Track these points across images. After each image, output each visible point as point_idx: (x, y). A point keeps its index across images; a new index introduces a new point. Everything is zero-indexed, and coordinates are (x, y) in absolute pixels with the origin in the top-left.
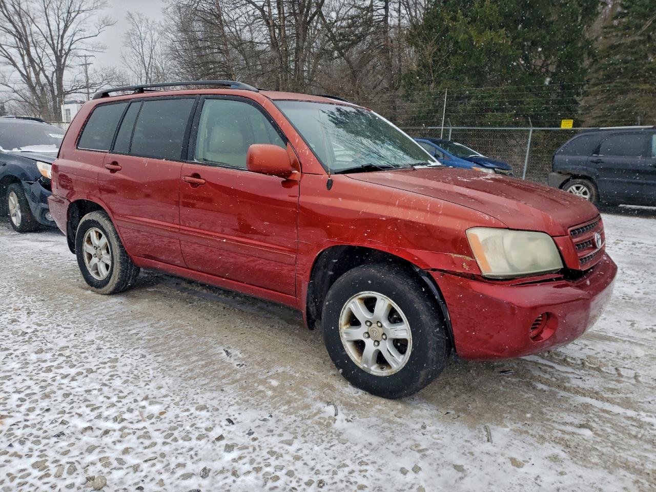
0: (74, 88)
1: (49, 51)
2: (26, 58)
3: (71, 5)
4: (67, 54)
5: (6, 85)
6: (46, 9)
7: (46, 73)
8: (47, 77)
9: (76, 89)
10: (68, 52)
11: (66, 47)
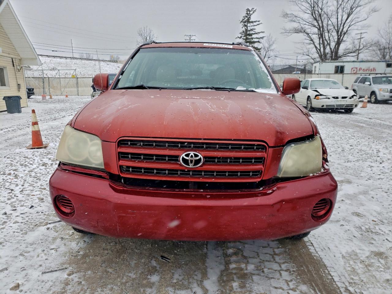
0: (345, 53)
1: (334, 34)
2: (321, 40)
3: (353, 4)
4: (345, 34)
5: (308, 55)
6: (338, 9)
7: (331, 46)
8: (331, 49)
9: (345, 54)
10: (346, 33)
11: (345, 30)
